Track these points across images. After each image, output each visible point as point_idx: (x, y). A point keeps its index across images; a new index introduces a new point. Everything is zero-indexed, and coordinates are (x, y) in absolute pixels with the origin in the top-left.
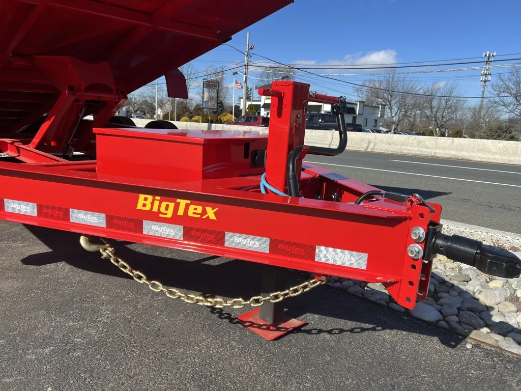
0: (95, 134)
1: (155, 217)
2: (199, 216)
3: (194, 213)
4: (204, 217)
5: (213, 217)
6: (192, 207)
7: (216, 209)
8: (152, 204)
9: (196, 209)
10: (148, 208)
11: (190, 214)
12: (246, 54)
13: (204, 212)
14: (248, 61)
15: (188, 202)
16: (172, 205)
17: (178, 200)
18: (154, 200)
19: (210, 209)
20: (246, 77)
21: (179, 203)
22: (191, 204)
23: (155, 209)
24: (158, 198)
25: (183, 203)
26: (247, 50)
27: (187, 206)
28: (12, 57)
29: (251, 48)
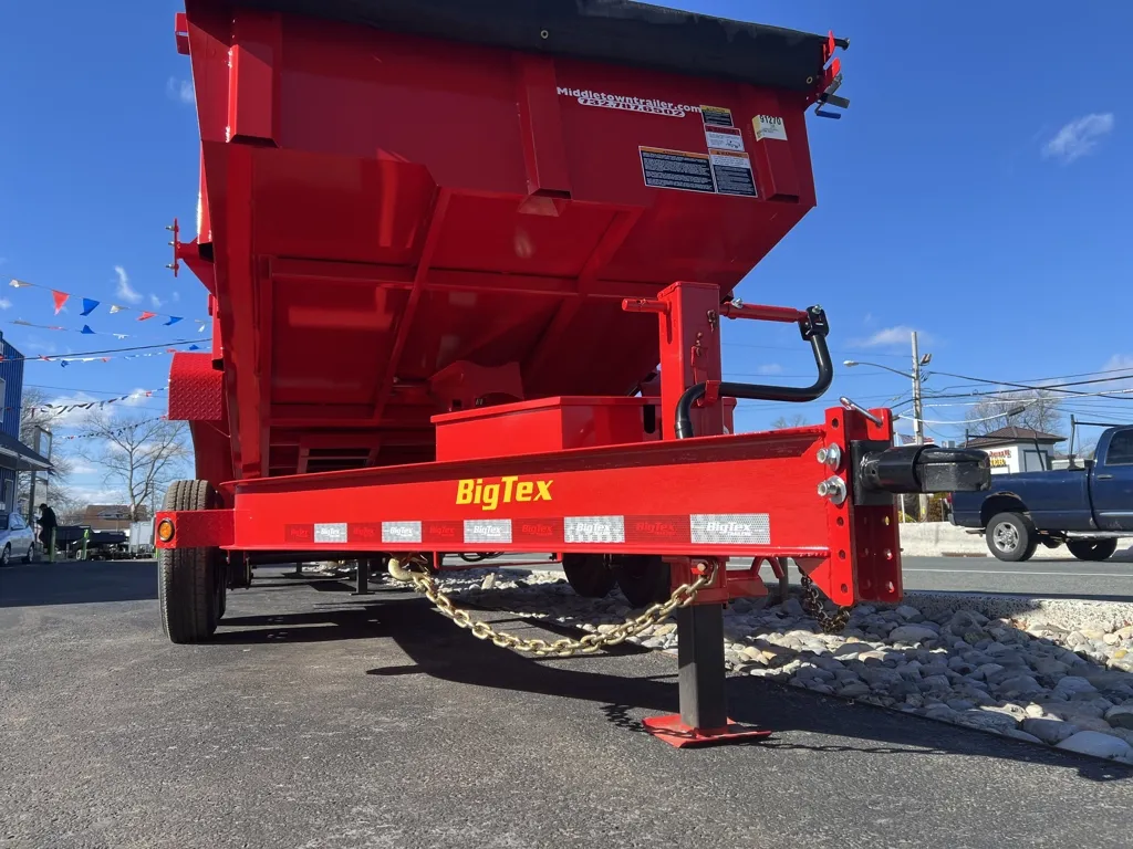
0: (434, 424)
1: (476, 512)
2: (529, 499)
3: (524, 495)
4: (536, 499)
5: (547, 496)
6: (520, 485)
7: (550, 482)
8: (474, 492)
9: (525, 488)
10: (468, 500)
11: (519, 498)
12: (914, 375)
13: (536, 490)
14: (920, 390)
15: (515, 478)
16: (496, 488)
17: (504, 479)
18: (475, 485)
19: (543, 483)
20: (920, 424)
21: (505, 483)
22: (520, 480)
23: (477, 501)
24: (480, 481)
25: (509, 480)
26: (915, 366)
27: (515, 485)
28: (398, 383)
29: (924, 362)
